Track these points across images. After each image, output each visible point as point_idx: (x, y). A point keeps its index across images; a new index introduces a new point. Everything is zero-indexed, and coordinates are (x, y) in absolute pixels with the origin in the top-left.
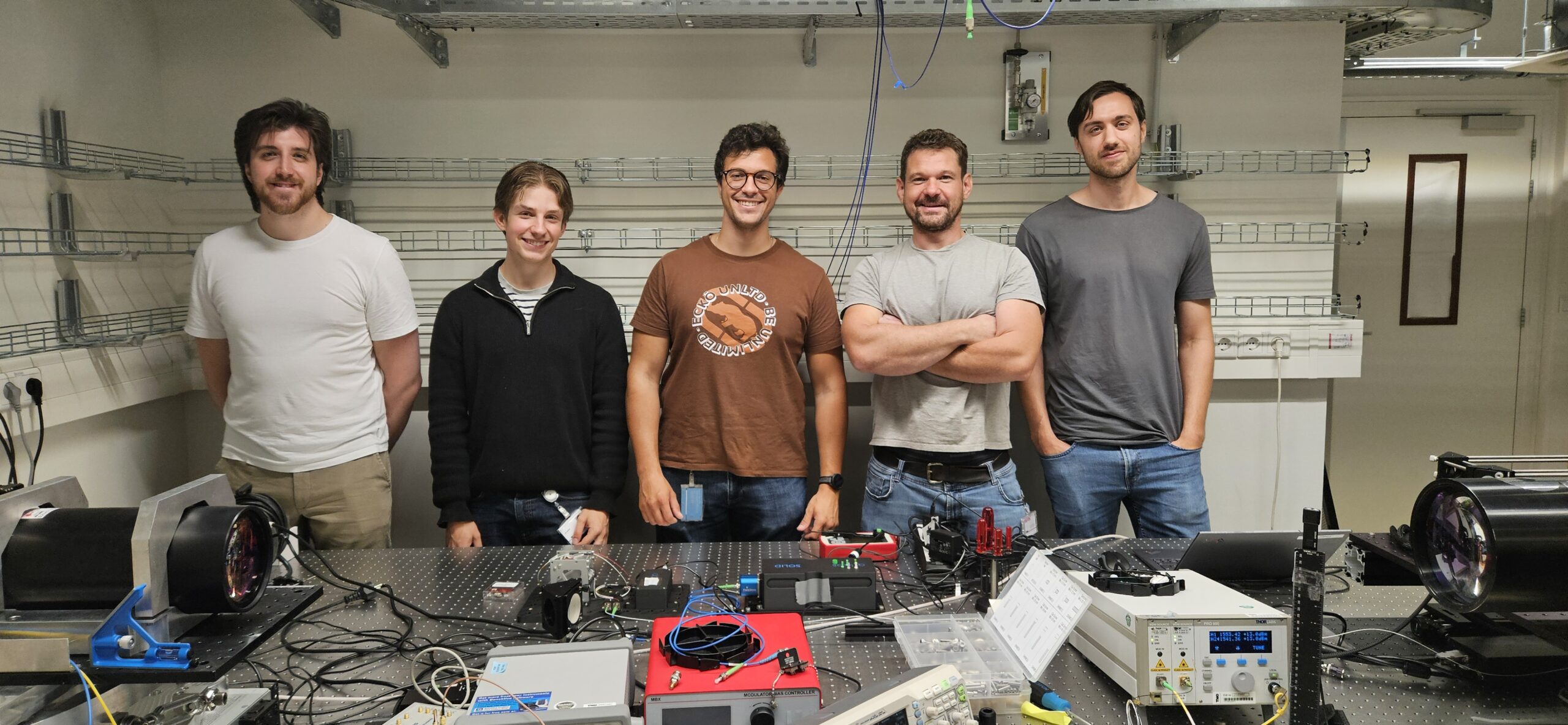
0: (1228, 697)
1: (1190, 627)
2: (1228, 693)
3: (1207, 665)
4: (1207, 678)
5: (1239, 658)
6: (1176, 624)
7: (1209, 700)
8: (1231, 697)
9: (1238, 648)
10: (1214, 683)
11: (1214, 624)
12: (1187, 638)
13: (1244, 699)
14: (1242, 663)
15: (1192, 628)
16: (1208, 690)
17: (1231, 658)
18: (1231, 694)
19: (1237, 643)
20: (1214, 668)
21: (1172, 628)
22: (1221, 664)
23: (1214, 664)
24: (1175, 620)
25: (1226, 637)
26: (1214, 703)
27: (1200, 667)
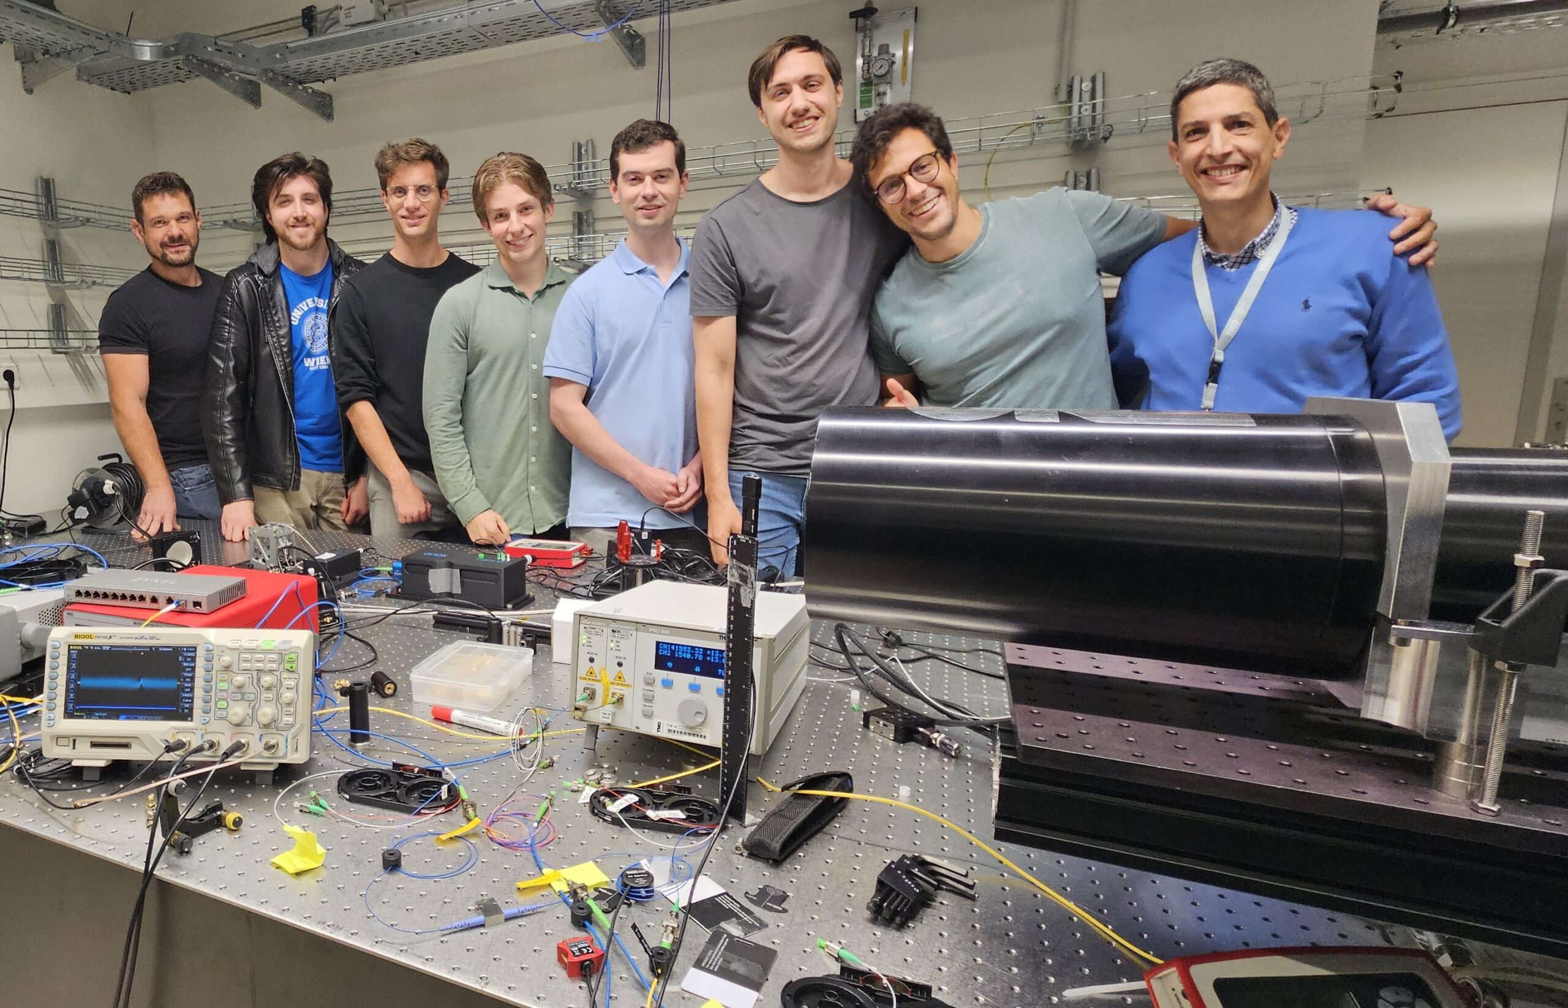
0: (673, 728)
1: (631, 632)
2: (674, 724)
3: (650, 682)
4: (649, 700)
5: (692, 681)
6: (614, 626)
7: (649, 728)
8: (676, 729)
9: (697, 669)
10: (656, 707)
11: (663, 632)
12: (627, 646)
13: (694, 735)
14: (695, 688)
15: (634, 633)
16: (648, 715)
17: (682, 679)
18: (677, 725)
19: (696, 662)
20: (658, 688)
21: (610, 630)
22: (668, 684)
23: (658, 683)
24: (614, 620)
25: (683, 652)
26: (654, 732)
27: (640, 686)
